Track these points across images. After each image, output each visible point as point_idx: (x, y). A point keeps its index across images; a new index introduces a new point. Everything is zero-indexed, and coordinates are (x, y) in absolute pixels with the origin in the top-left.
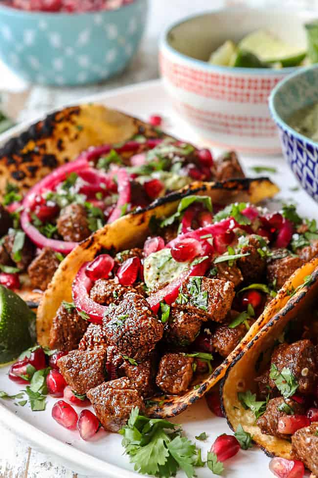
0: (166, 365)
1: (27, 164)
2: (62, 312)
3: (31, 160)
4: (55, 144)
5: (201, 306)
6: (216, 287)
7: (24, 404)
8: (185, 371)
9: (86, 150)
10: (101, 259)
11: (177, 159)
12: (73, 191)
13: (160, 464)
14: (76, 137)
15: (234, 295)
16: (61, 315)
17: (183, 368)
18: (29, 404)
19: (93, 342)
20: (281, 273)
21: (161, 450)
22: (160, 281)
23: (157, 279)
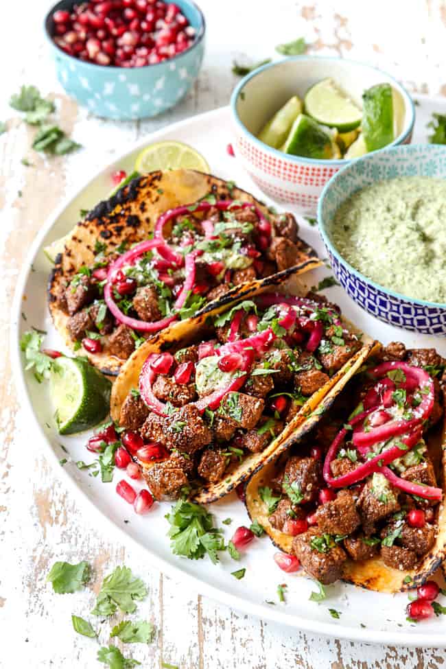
0: (205, 461)
1: (115, 225)
2: (130, 401)
3: (118, 222)
4: (138, 206)
5: (236, 419)
6: (249, 404)
7: (96, 474)
8: (220, 467)
9: (164, 214)
10: (163, 357)
11: (238, 239)
12: (149, 267)
13: (192, 550)
14: (157, 199)
15: (263, 409)
16: (129, 402)
17: (218, 464)
18: (100, 475)
19: (152, 428)
20: (305, 383)
21: (194, 538)
22: (207, 388)
23: (205, 386)
